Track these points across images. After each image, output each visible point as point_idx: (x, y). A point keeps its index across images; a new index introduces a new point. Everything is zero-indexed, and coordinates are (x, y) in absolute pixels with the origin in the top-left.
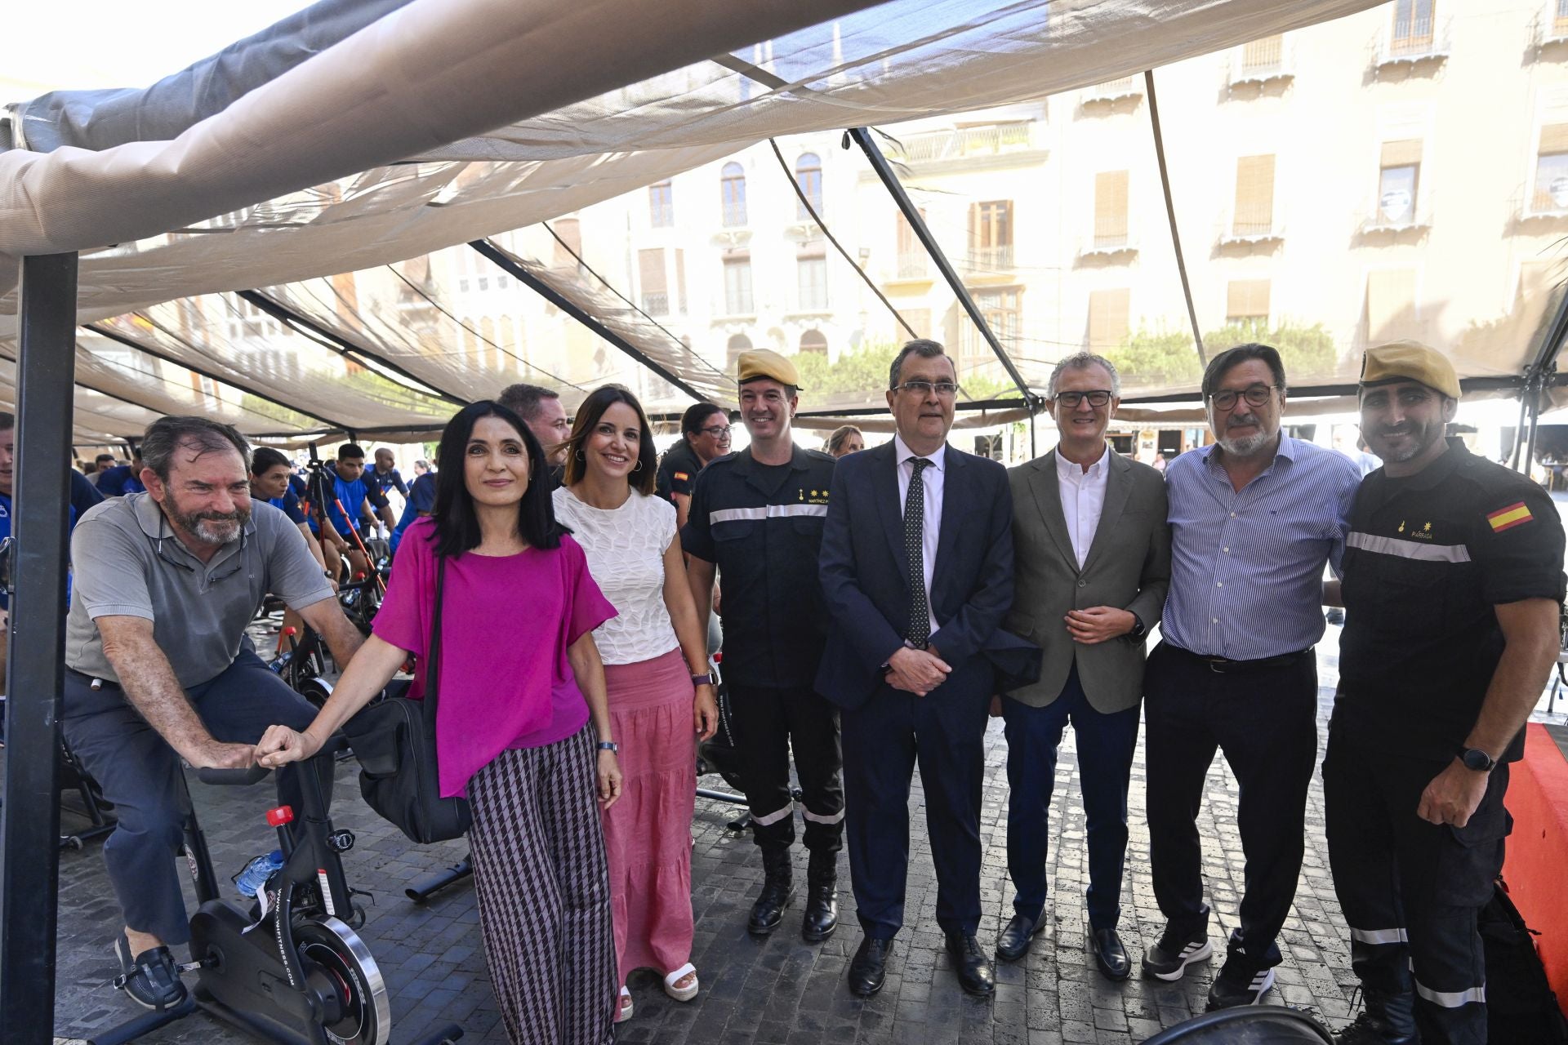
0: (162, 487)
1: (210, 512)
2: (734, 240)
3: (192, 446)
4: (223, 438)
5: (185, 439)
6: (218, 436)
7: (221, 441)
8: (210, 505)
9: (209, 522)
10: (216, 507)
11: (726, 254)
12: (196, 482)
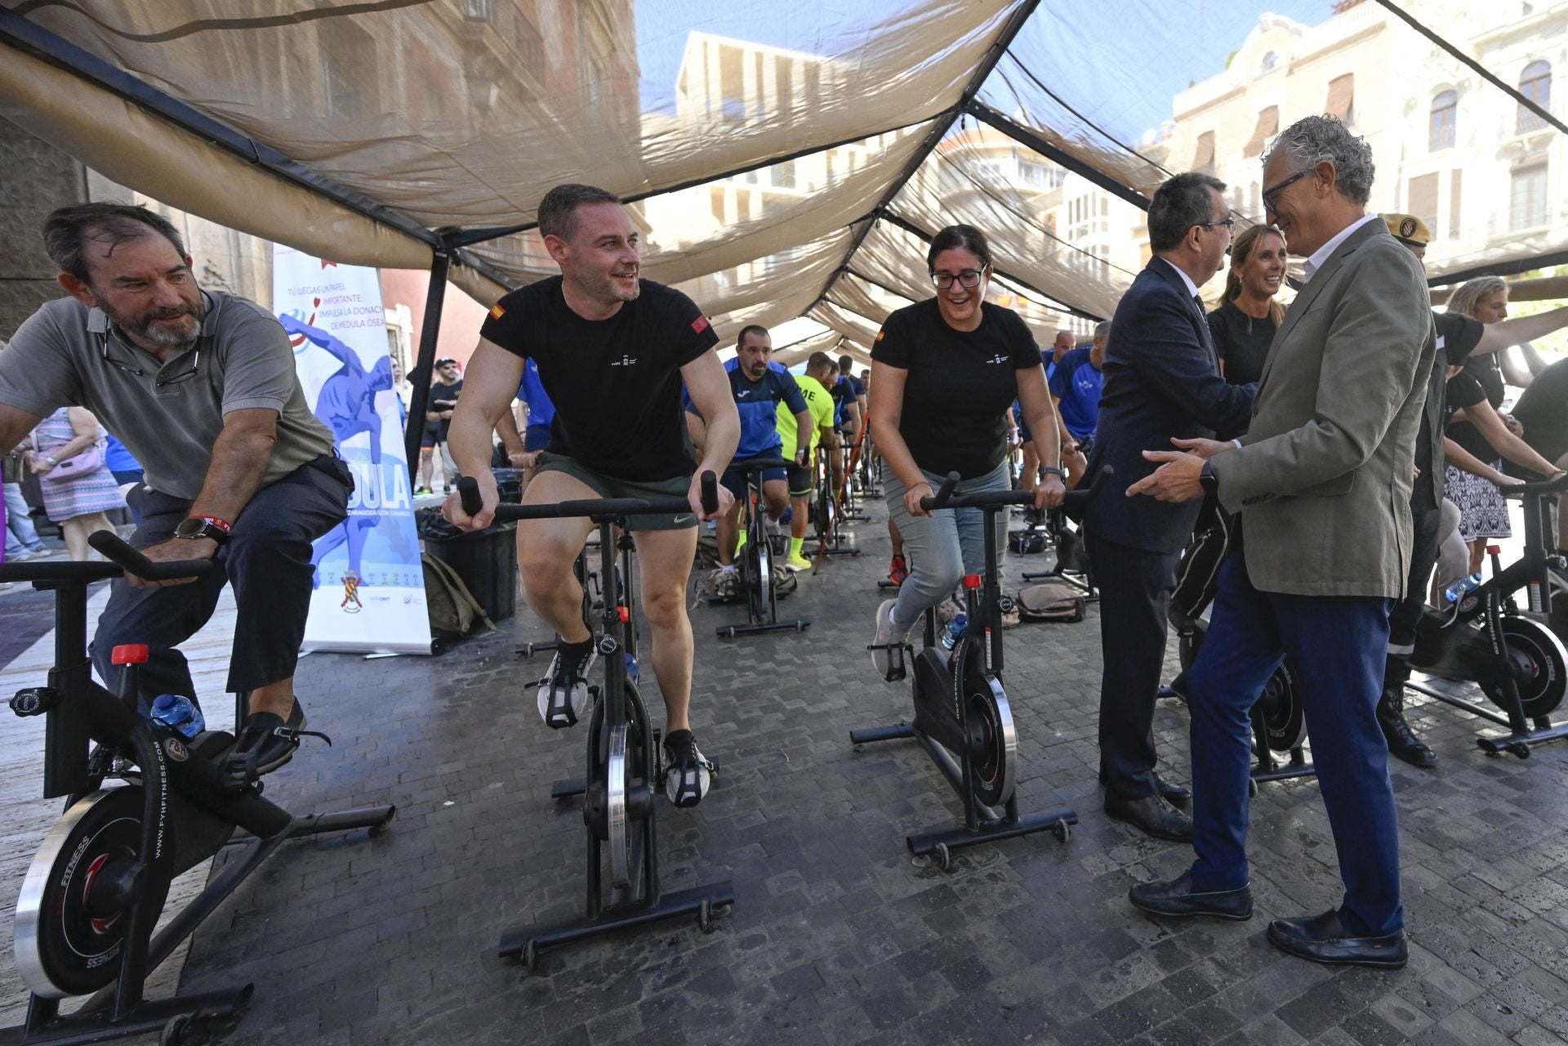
0: (89, 290)
1: (157, 310)
2: (1528, 147)
3: (101, 237)
4: (136, 223)
5: (91, 231)
6: (128, 220)
7: (133, 227)
8: (151, 302)
9: (159, 323)
10: (159, 303)
11: (1517, 164)
12: (123, 279)
